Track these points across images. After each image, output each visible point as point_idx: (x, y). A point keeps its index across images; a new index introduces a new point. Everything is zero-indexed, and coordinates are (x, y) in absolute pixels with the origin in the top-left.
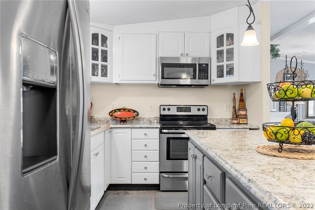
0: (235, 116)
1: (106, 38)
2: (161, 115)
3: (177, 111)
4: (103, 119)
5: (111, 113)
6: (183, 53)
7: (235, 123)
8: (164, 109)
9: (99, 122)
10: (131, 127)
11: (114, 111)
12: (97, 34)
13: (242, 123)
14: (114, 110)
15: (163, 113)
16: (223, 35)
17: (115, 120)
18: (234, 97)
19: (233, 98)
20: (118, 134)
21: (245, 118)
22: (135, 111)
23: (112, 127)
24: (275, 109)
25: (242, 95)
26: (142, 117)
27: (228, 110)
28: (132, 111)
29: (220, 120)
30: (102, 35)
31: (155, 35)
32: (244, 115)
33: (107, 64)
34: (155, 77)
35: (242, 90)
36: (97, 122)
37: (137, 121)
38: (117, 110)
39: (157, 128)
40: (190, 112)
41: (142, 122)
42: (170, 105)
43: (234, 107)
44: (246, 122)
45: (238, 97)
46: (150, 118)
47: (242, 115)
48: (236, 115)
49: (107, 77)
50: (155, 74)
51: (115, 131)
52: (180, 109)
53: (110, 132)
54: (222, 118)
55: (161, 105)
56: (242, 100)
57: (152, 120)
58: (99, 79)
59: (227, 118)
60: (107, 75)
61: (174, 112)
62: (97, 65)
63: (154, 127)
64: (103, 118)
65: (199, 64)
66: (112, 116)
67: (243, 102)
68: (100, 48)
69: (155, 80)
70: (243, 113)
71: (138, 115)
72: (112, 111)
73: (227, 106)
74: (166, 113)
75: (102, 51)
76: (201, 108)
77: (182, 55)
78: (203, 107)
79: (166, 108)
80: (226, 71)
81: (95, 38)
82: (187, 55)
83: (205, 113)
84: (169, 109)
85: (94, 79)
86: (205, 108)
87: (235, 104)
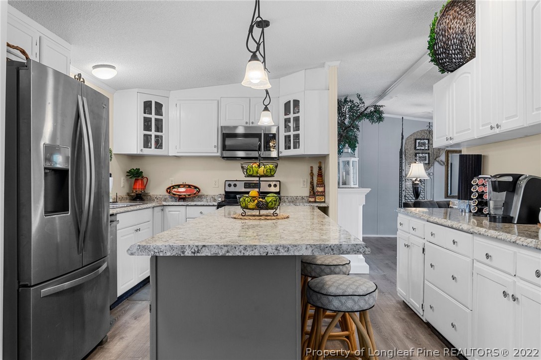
0: (312, 193)
1: (161, 105)
2: (226, 192)
3: (245, 187)
4: (161, 197)
5: (169, 190)
6: (248, 121)
7: (312, 201)
8: (230, 185)
9: (156, 200)
10: (186, 204)
11: (172, 188)
12: (151, 102)
13: (318, 201)
14: (173, 186)
15: (228, 189)
16: (290, 101)
17: (174, 197)
18: (312, 170)
19: (310, 172)
20: (171, 213)
21: (322, 196)
22: (196, 187)
23: (165, 204)
24: (356, 185)
25: (320, 168)
26: (206, 194)
27: (306, 186)
28: (193, 187)
29: (295, 198)
30: (156, 102)
31: (216, 101)
32: (322, 192)
33: (163, 134)
34: (216, 149)
35: (320, 163)
36: (154, 200)
37: (200, 199)
38: (176, 186)
39: (213, 206)
41: (205, 200)
42: (236, 181)
43: (312, 183)
44: (323, 200)
45: (316, 171)
46: (214, 196)
47: (319, 192)
48: (314, 192)
49: (162, 149)
50: (216, 145)
51: (168, 209)
52: (248, 185)
53: (162, 210)
54: (298, 196)
55: (226, 181)
56: (320, 175)
57: (216, 198)
58: (152, 151)
59: (304, 195)
60: (162, 146)
61: (240, 188)
62: (151, 135)
63: (211, 204)
64: (160, 195)
65: (264, 134)
66: (169, 193)
67: (322, 177)
68: (153, 116)
69: (216, 151)
70: (320, 189)
71: (199, 191)
72: (170, 187)
73: (304, 181)
74: (232, 189)
75: (156, 120)
76: (272, 184)
77: (247, 123)
78: (274, 183)
79: (232, 183)
80: (293, 141)
81: (147, 106)
82: (252, 123)
83: (277, 190)
84: (235, 185)
85: (147, 151)
86: (278, 184)
87: (312, 179)
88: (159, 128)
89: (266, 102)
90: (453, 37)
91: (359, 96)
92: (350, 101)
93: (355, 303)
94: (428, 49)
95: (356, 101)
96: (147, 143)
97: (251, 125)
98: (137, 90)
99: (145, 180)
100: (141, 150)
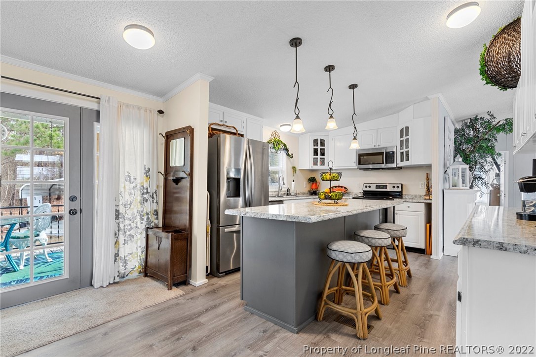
0: (427, 193)
1: (324, 141)
2: (364, 191)
3: (376, 188)
7: (427, 198)
8: (366, 187)
12: (318, 139)
13: (431, 198)
15: (366, 189)
16: (403, 128)
19: (426, 177)
22: (345, 188)
26: (351, 191)
27: (423, 188)
28: (343, 188)
29: (414, 196)
30: (321, 139)
33: (325, 157)
34: (355, 164)
37: (348, 195)
38: (334, 187)
40: (386, 188)
42: (371, 184)
43: (428, 185)
48: (429, 192)
50: (355, 161)
52: (378, 186)
54: (417, 194)
55: (364, 184)
57: (358, 194)
58: (318, 167)
59: (422, 194)
60: (324, 164)
61: (373, 188)
62: (318, 158)
65: (386, 152)
68: (319, 147)
71: (347, 190)
73: (422, 184)
74: (368, 189)
76: (396, 186)
77: (375, 146)
78: (397, 185)
79: (368, 185)
80: (406, 156)
81: (316, 142)
82: (379, 145)
83: (399, 190)
84: (370, 187)
85: (315, 167)
86: (400, 186)
87: (428, 183)
88: (323, 154)
89: (355, 135)
90: (501, 61)
91: (489, 113)
92: (481, 118)
93: (344, 257)
94: (481, 75)
95: (487, 117)
96: (315, 163)
97: (378, 147)
98: (309, 134)
99: (318, 184)
100: (312, 167)
